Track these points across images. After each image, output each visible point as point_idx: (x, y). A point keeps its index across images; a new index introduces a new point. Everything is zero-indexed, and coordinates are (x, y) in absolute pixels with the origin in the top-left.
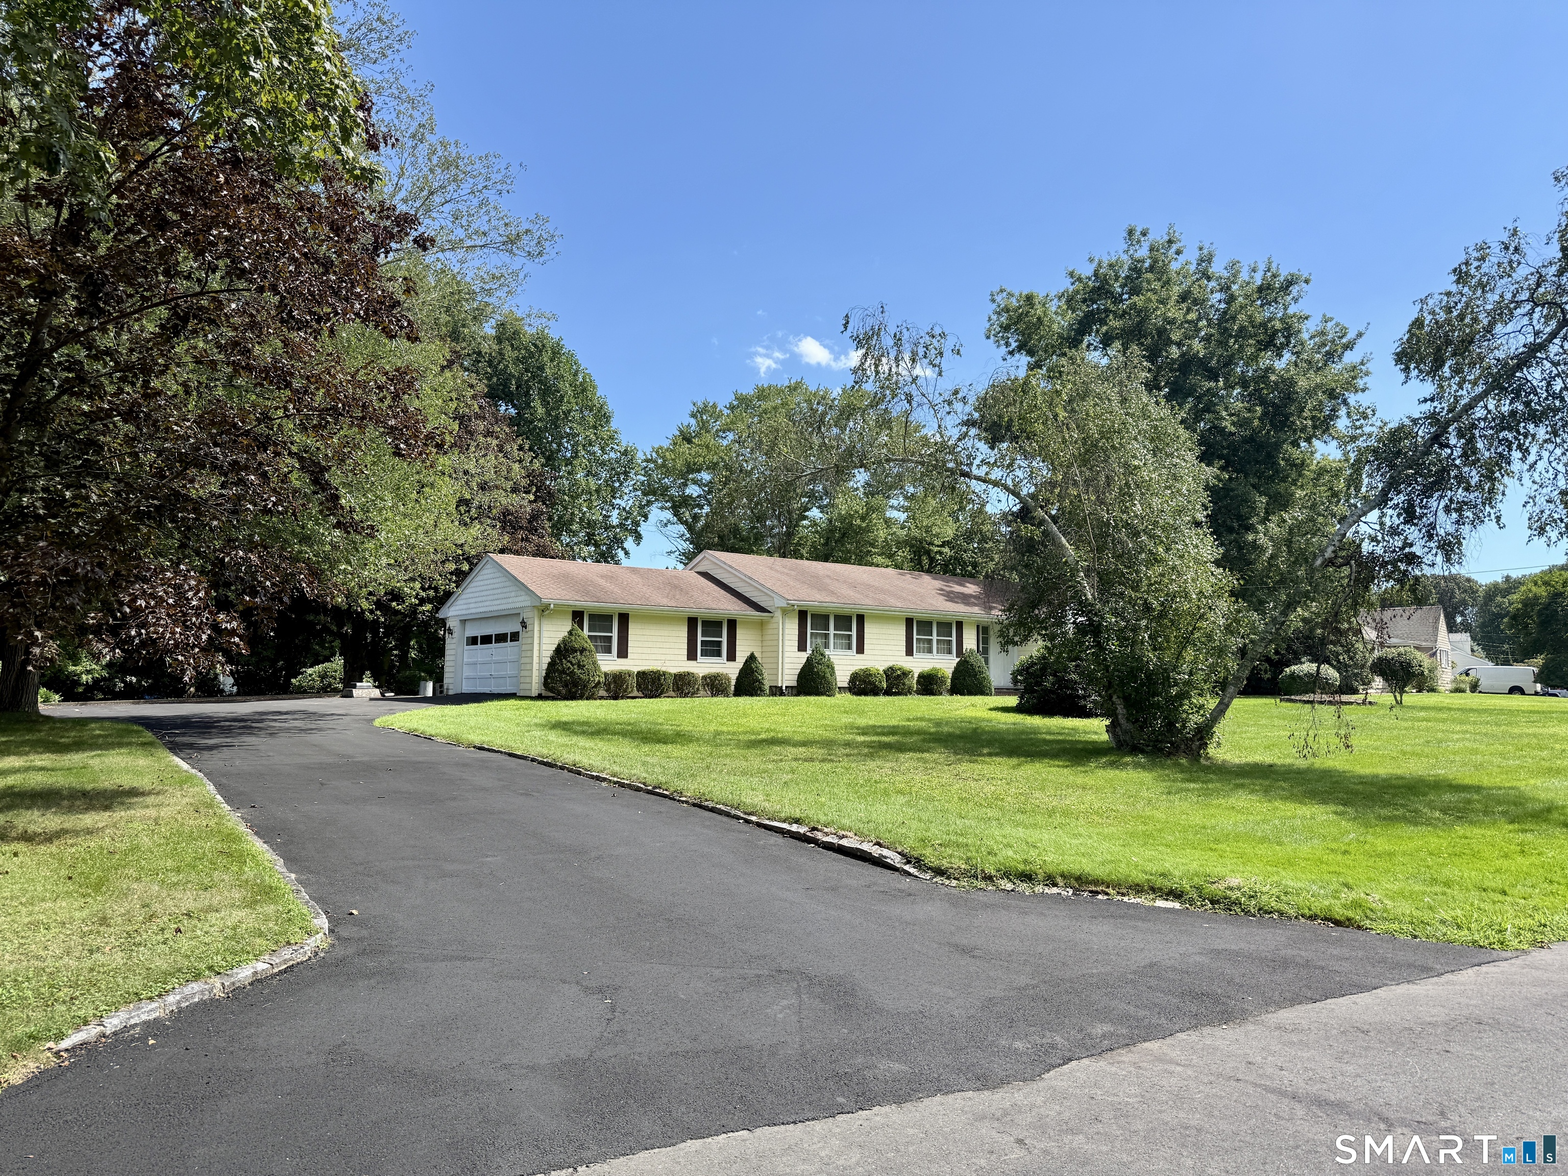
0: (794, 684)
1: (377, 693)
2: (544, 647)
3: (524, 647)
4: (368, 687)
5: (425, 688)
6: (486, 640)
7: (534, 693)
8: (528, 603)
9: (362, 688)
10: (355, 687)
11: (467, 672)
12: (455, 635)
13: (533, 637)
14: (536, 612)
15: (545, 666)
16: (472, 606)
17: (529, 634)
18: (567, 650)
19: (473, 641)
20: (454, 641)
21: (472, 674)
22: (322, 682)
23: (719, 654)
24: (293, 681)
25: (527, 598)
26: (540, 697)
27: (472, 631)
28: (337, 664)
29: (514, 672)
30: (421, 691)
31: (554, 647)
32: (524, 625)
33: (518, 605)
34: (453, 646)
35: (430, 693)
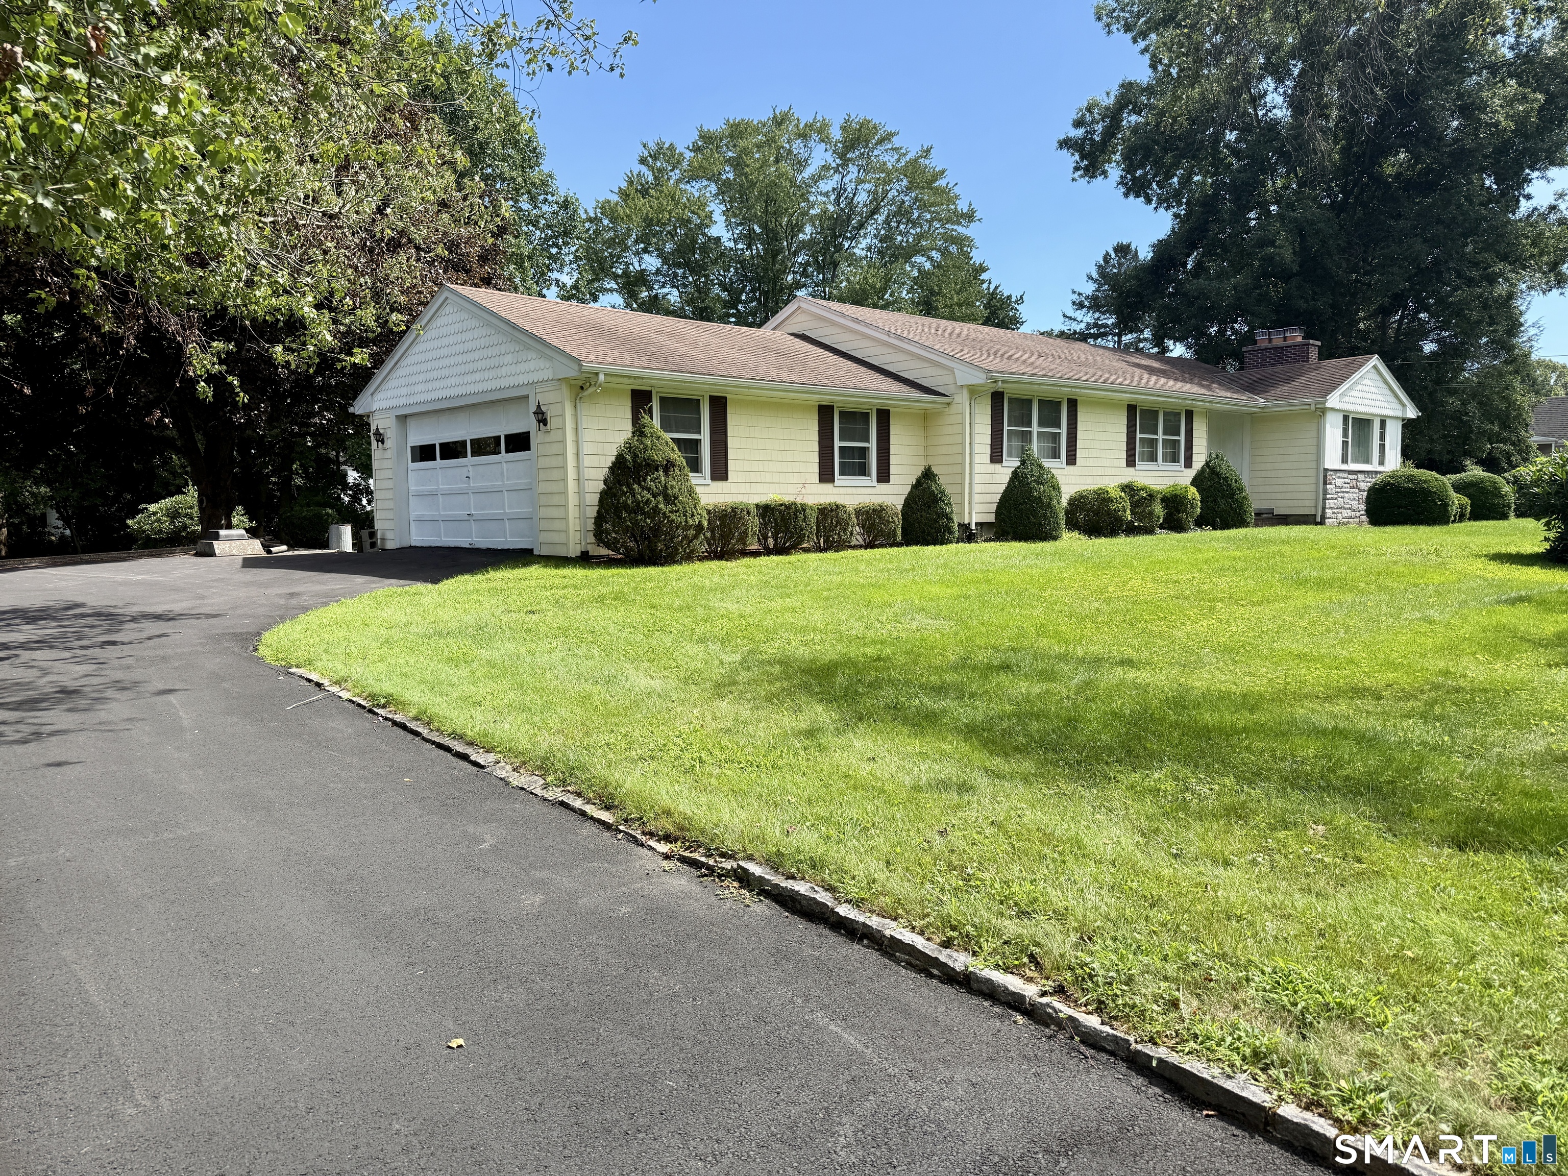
0: (991, 518)
1: (255, 547)
2: (587, 461)
3: (543, 462)
4: (240, 538)
5: (339, 537)
6: (452, 450)
7: (574, 551)
8: (547, 374)
9: (229, 539)
10: (217, 537)
11: (417, 509)
12: (389, 443)
13: (563, 441)
14: (565, 391)
15: (594, 499)
16: (420, 388)
17: (554, 436)
18: (638, 467)
19: (424, 453)
20: (388, 454)
21: (427, 513)
22: (172, 522)
23: (863, 471)
24: (129, 522)
25: (542, 363)
26: (585, 560)
27: (420, 436)
28: (190, 497)
29: (526, 510)
30: (333, 541)
31: (609, 461)
32: (542, 419)
33: (522, 379)
34: (387, 464)
35: (347, 545)
